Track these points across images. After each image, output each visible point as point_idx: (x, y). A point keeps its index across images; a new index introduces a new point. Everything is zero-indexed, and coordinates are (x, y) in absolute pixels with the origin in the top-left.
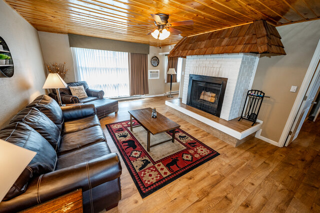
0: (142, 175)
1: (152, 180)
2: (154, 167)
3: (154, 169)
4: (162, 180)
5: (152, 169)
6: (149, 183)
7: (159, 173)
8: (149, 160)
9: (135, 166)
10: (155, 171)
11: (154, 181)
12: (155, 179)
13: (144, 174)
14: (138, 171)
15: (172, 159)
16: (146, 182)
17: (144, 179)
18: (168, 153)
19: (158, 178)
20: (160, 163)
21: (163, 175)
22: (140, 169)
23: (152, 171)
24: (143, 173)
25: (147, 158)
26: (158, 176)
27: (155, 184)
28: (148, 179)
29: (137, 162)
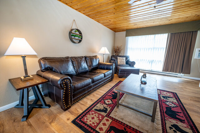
0: (91, 113)
1: (89, 121)
2: (103, 117)
3: (100, 118)
4: (92, 129)
5: (100, 116)
6: (85, 120)
7: (98, 124)
8: (108, 111)
9: (97, 106)
10: (99, 119)
11: (88, 123)
12: (91, 123)
13: (92, 114)
14: (93, 109)
15: (125, 129)
16: (86, 118)
17: (88, 116)
18: (130, 123)
19: (93, 125)
20: (110, 121)
21: (98, 127)
22: (96, 110)
23: (98, 117)
24: (93, 112)
25: (109, 109)
26: (96, 124)
27: (86, 124)
28: (89, 118)
29: (102, 105)
